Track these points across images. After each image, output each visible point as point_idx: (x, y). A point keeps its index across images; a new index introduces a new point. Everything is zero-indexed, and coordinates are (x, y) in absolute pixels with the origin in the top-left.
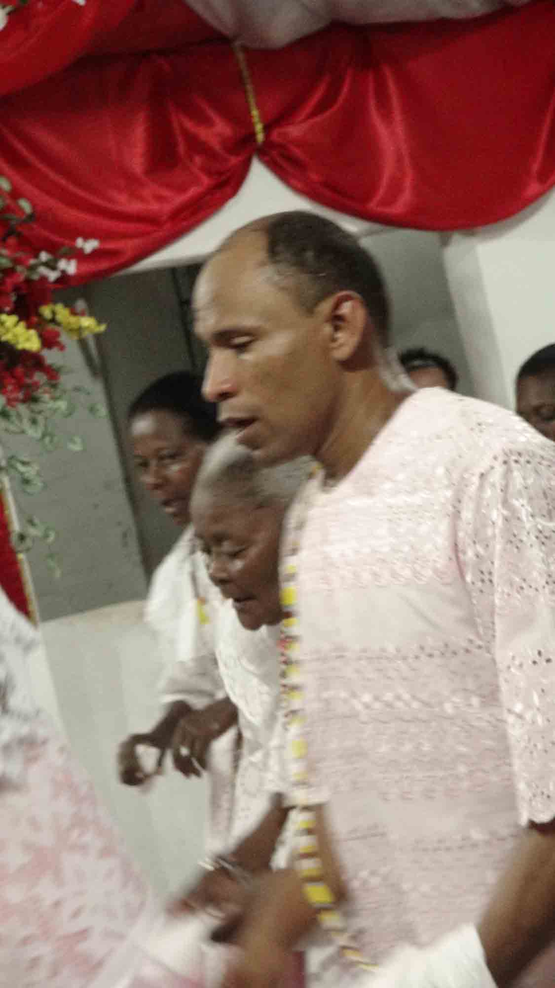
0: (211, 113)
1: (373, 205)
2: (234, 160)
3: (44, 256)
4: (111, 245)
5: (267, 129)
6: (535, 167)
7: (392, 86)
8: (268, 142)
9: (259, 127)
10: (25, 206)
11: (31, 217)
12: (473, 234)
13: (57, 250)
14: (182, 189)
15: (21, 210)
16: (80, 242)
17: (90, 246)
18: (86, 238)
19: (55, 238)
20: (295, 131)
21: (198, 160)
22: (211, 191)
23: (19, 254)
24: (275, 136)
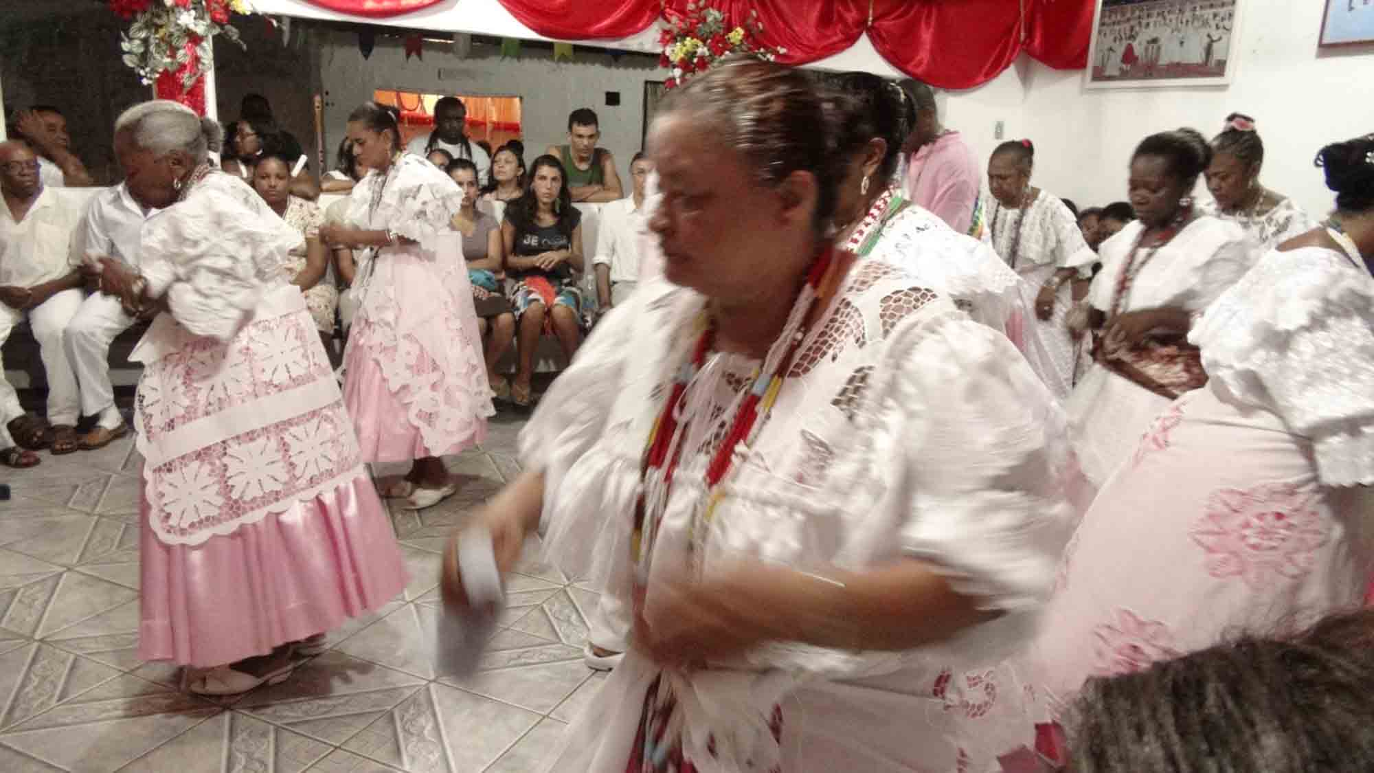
0: (851, 6)
1: (910, 67)
2: (855, 30)
3: (762, 50)
4: (791, 53)
5: (873, 21)
6: (984, 71)
7: (933, 18)
8: (872, 27)
9: (871, 19)
10: (760, 25)
11: (761, 32)
12: (948, 92)
13: (768, 50)
14: (829, 37)
15: (758, 27)
16: (779, 48)
17: (782, 51)
18: (782, 47)
19: (769, 45)
20: (886, 23)
21: (840, 26)
22: (841, 41)
23: (751, 46)
24: (876, 25)
